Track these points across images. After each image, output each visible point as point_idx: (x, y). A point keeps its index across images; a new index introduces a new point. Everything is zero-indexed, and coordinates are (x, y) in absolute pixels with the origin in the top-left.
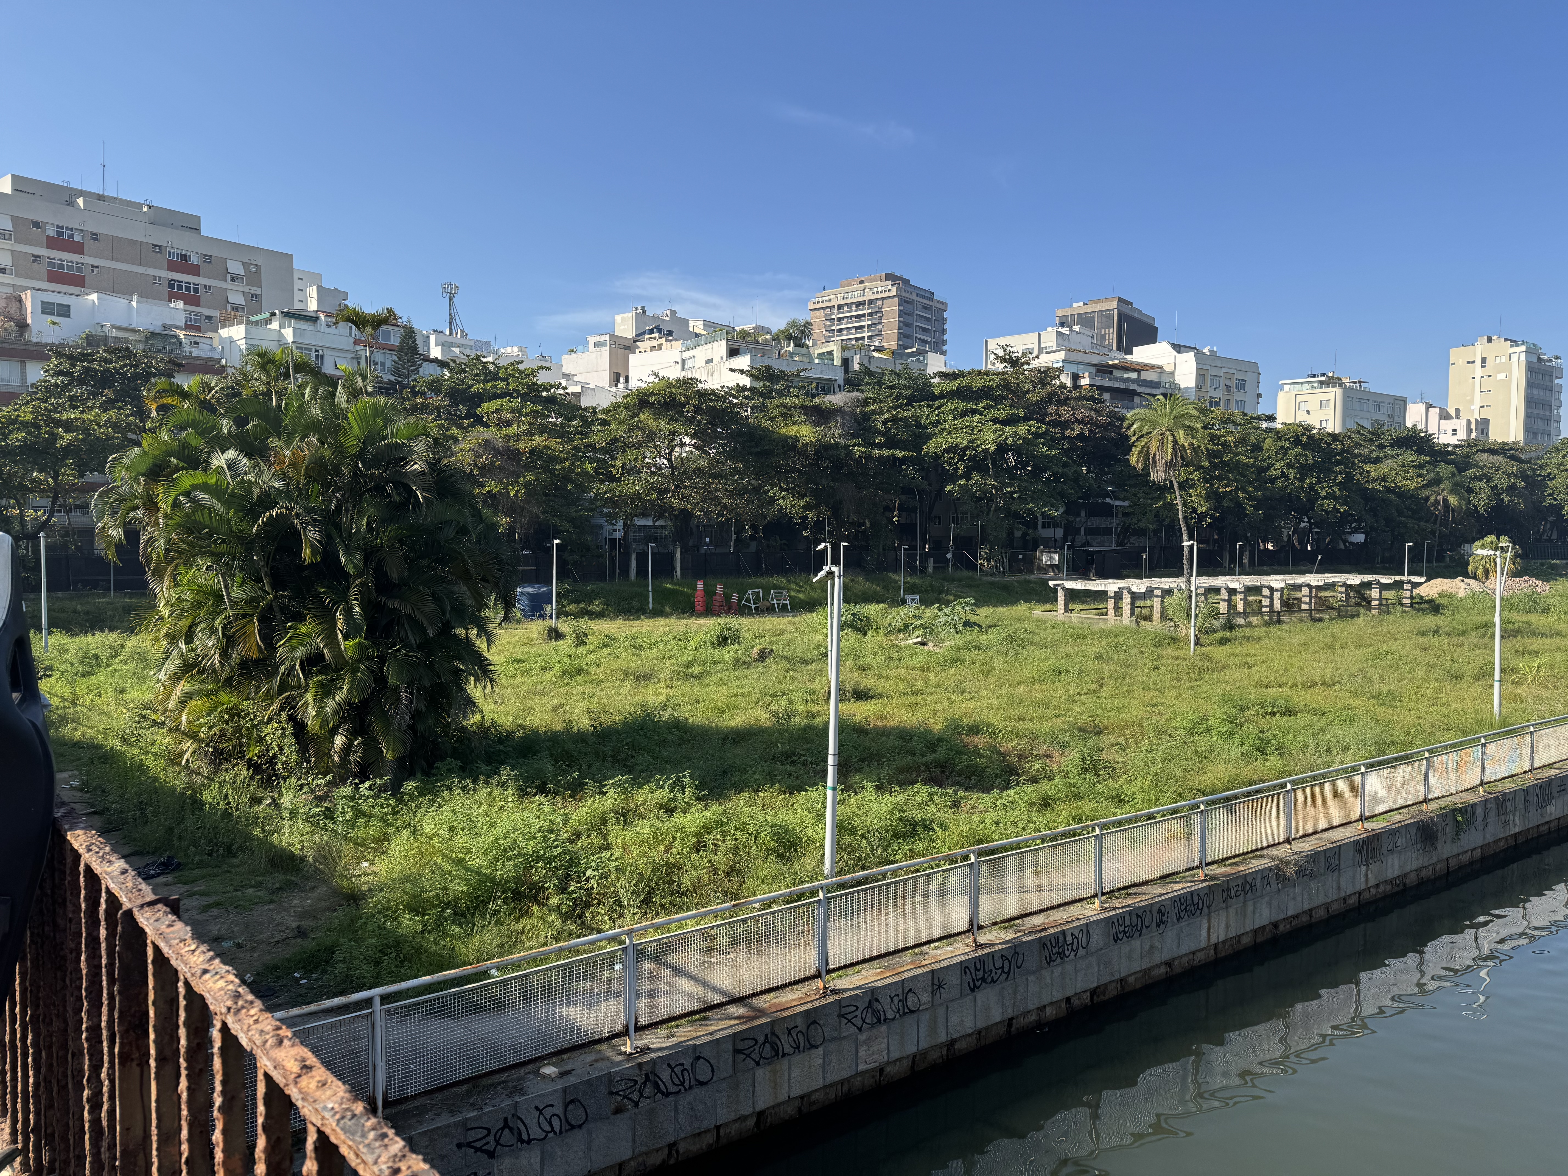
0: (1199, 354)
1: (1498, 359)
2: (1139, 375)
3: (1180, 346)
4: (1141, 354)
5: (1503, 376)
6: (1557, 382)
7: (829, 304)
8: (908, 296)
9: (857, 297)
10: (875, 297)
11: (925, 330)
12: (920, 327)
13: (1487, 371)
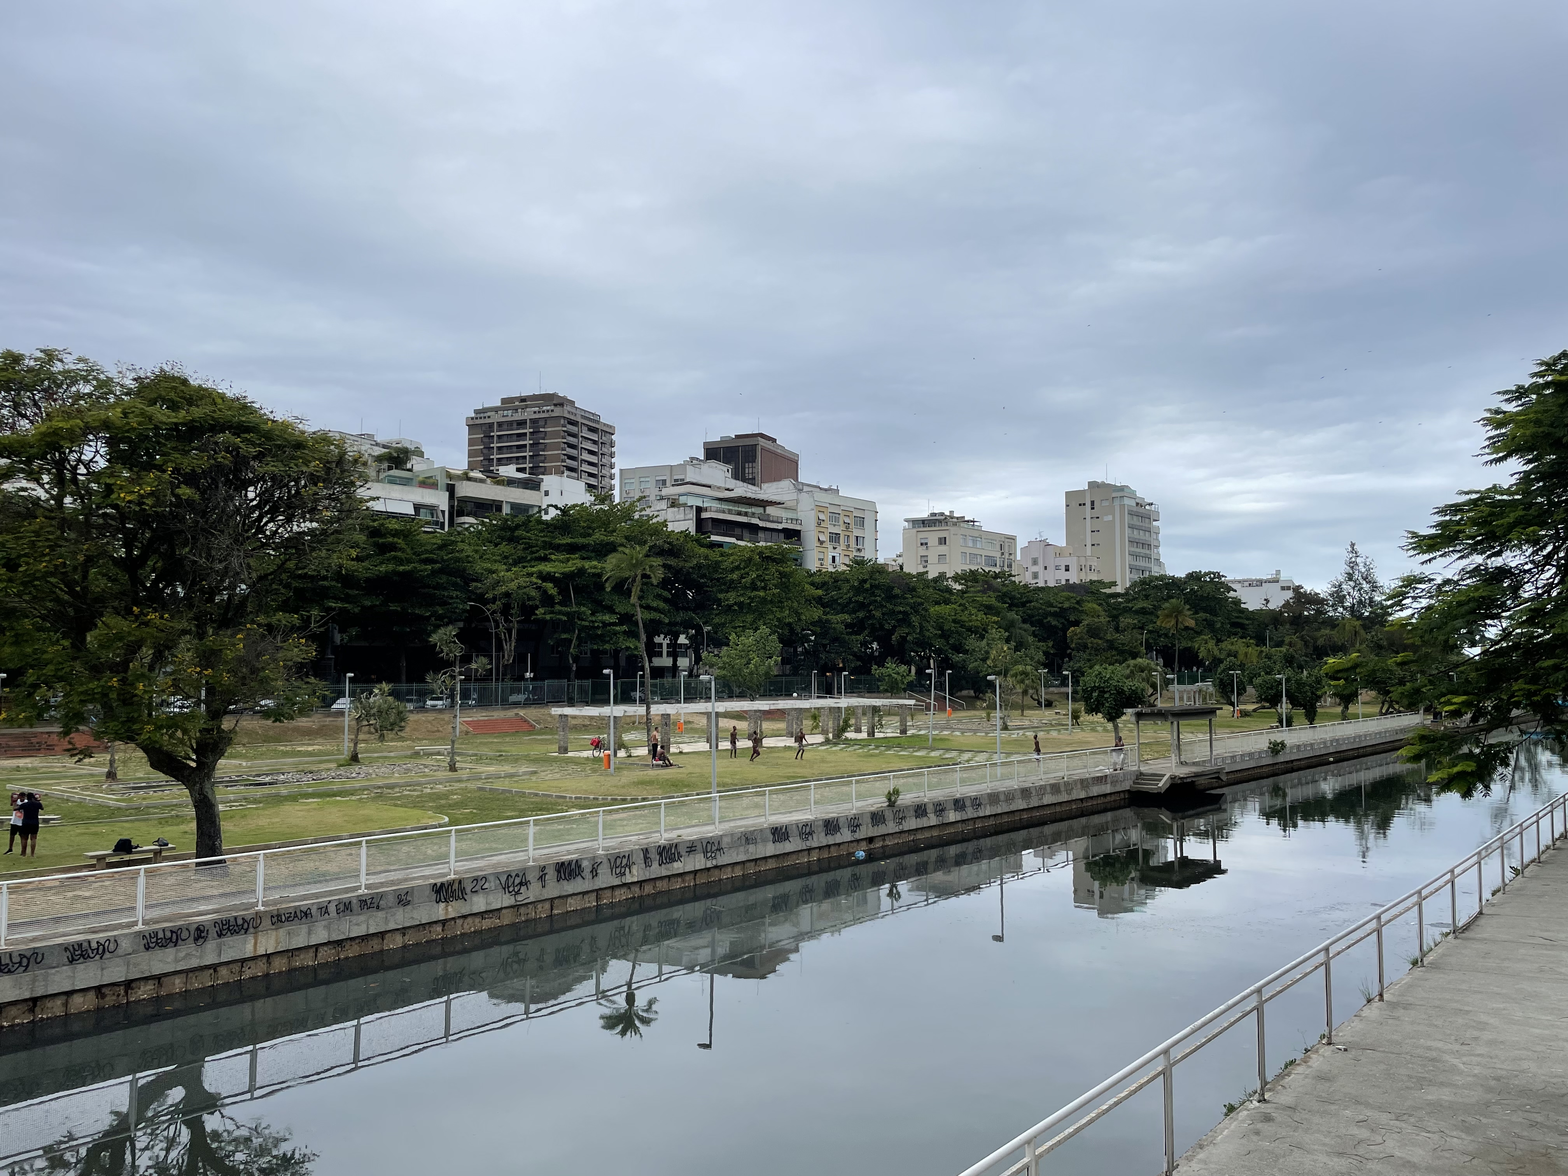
1: (1104, 503)
2: (763, 510)
5: (1110, 518)
6: (1154, 523)
7: (487, 421)
8: (572, 417)
9: (518, 417)
10: (537, 416)
11: (591, 452)
12: (585, 449)
13: (1095, 513)
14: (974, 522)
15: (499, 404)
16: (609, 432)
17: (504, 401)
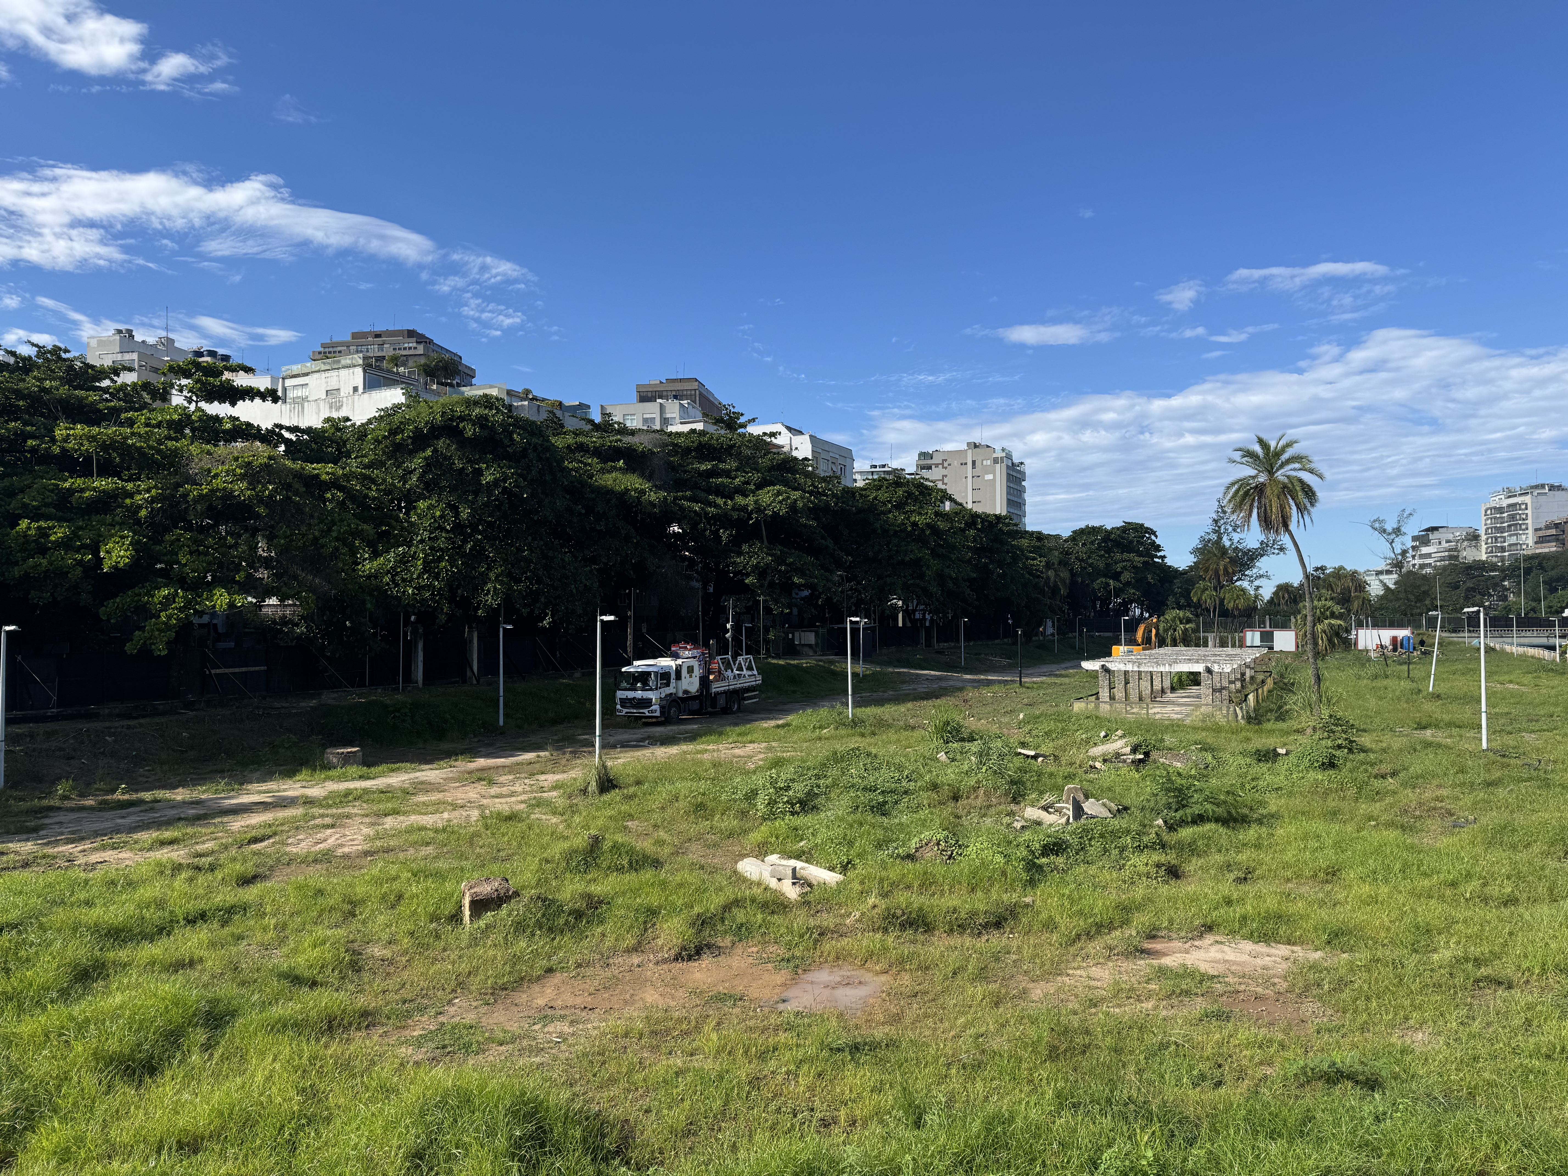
1: (984, 463)
5: (990, 477)
6: (1025, 483)
9: (374, 352)
13: (977, 471)
15: (349, 338)
16: (469, 373)
17: (355, 336)
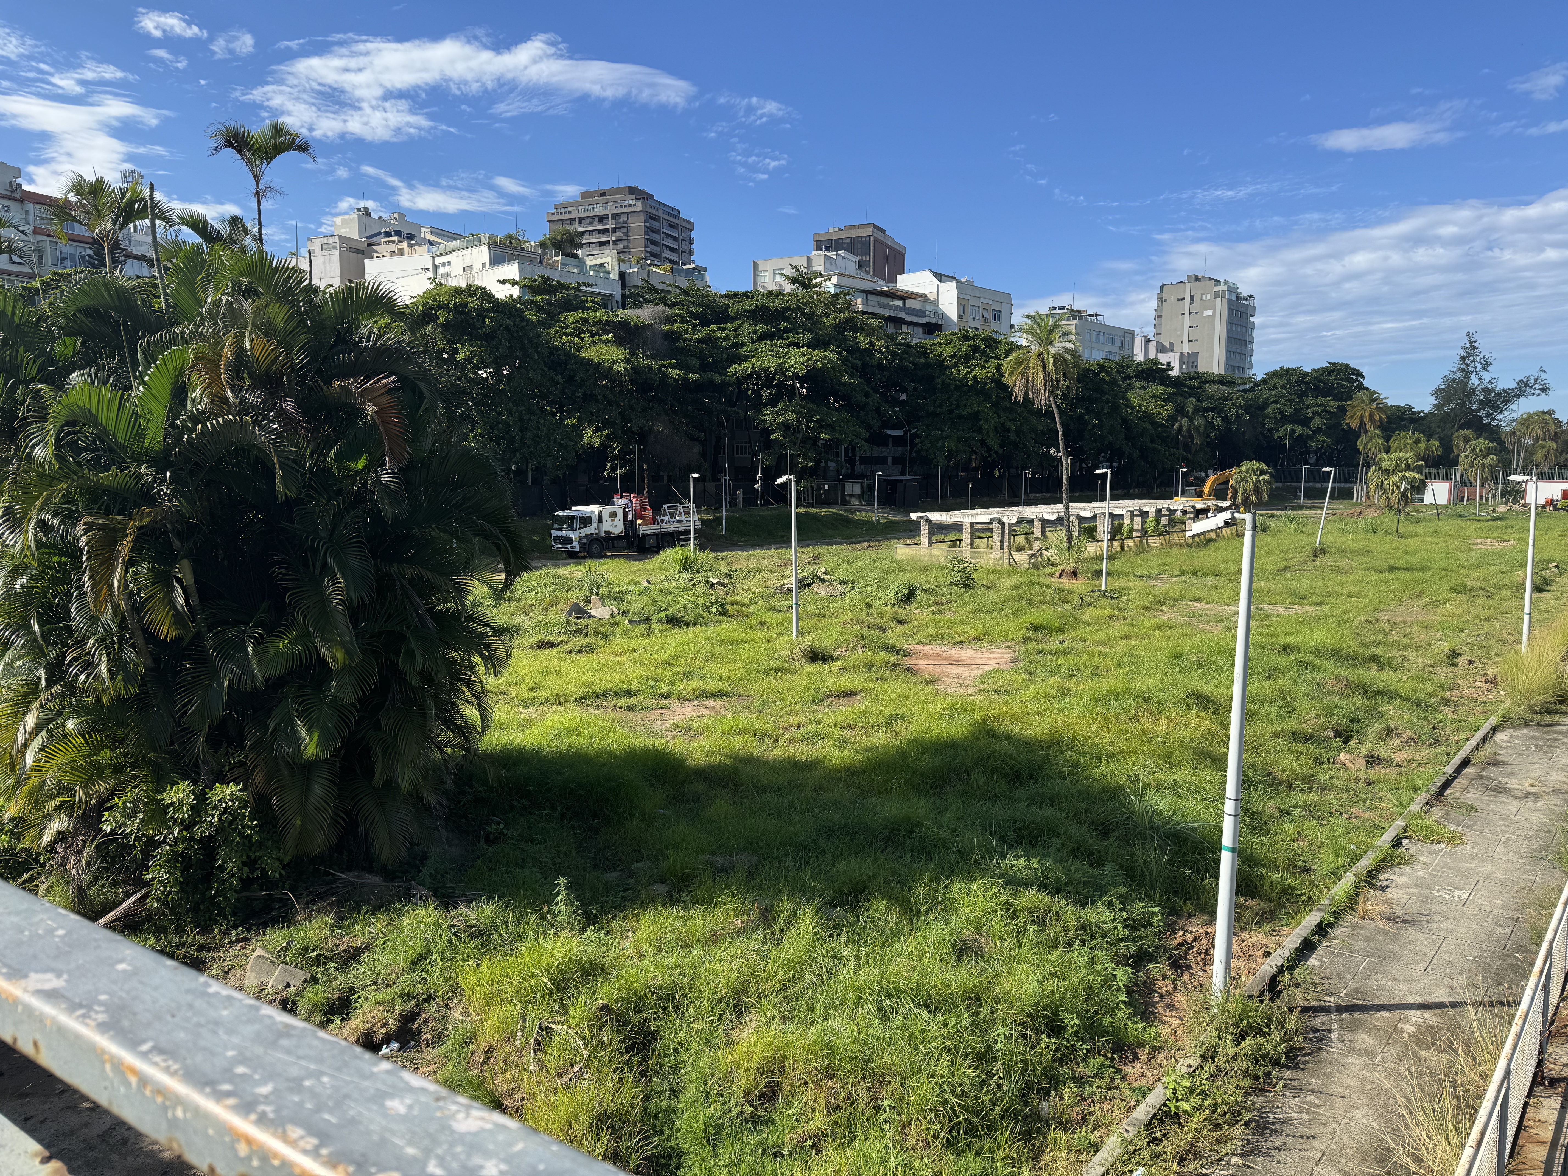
0: (959, 283)
1: (1204, 297)
2: (904, 303)
3: (941, 275)
4: (905, 282)
5: (1209, 313)
6: (1251, 319)
7: (568, 216)
8: (654, 212)
9: (599, 210)
10: (620, 211)
11: (672, 250)
12: (667, 246)
13: (1195, 308)
14: (1097, 315)
15: (578, 199)
16: (688, 227)
17: (582, 195)
